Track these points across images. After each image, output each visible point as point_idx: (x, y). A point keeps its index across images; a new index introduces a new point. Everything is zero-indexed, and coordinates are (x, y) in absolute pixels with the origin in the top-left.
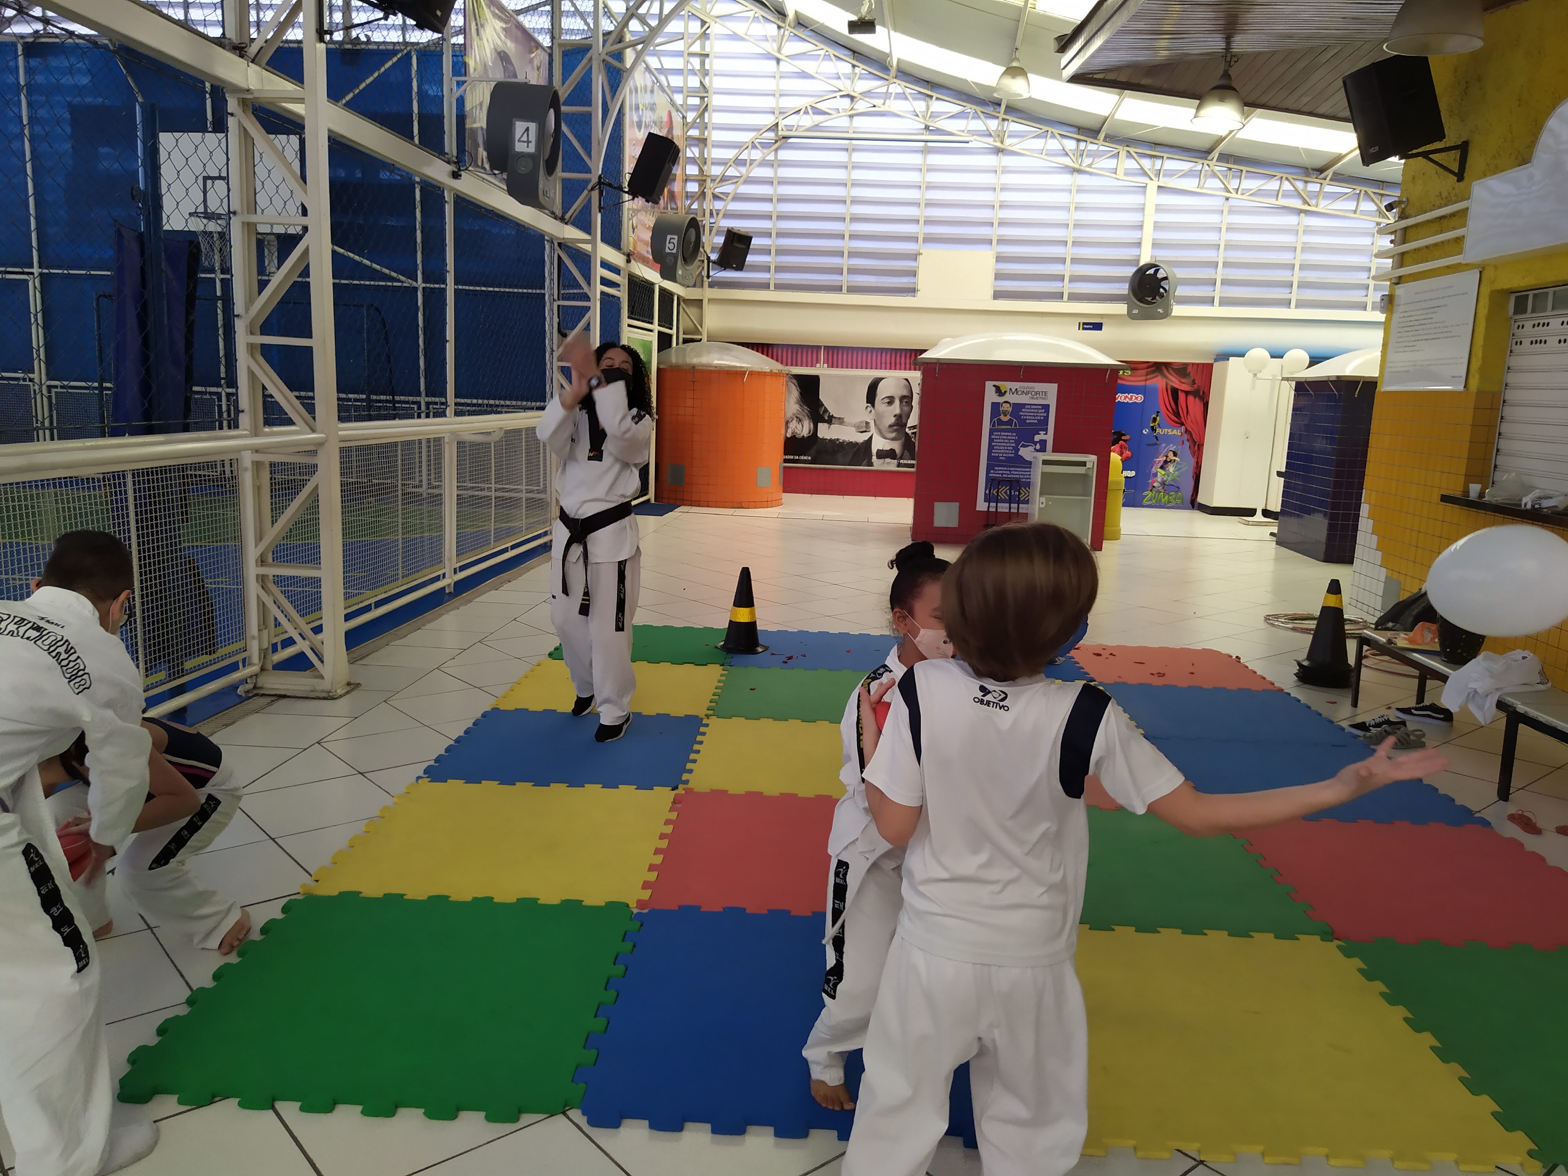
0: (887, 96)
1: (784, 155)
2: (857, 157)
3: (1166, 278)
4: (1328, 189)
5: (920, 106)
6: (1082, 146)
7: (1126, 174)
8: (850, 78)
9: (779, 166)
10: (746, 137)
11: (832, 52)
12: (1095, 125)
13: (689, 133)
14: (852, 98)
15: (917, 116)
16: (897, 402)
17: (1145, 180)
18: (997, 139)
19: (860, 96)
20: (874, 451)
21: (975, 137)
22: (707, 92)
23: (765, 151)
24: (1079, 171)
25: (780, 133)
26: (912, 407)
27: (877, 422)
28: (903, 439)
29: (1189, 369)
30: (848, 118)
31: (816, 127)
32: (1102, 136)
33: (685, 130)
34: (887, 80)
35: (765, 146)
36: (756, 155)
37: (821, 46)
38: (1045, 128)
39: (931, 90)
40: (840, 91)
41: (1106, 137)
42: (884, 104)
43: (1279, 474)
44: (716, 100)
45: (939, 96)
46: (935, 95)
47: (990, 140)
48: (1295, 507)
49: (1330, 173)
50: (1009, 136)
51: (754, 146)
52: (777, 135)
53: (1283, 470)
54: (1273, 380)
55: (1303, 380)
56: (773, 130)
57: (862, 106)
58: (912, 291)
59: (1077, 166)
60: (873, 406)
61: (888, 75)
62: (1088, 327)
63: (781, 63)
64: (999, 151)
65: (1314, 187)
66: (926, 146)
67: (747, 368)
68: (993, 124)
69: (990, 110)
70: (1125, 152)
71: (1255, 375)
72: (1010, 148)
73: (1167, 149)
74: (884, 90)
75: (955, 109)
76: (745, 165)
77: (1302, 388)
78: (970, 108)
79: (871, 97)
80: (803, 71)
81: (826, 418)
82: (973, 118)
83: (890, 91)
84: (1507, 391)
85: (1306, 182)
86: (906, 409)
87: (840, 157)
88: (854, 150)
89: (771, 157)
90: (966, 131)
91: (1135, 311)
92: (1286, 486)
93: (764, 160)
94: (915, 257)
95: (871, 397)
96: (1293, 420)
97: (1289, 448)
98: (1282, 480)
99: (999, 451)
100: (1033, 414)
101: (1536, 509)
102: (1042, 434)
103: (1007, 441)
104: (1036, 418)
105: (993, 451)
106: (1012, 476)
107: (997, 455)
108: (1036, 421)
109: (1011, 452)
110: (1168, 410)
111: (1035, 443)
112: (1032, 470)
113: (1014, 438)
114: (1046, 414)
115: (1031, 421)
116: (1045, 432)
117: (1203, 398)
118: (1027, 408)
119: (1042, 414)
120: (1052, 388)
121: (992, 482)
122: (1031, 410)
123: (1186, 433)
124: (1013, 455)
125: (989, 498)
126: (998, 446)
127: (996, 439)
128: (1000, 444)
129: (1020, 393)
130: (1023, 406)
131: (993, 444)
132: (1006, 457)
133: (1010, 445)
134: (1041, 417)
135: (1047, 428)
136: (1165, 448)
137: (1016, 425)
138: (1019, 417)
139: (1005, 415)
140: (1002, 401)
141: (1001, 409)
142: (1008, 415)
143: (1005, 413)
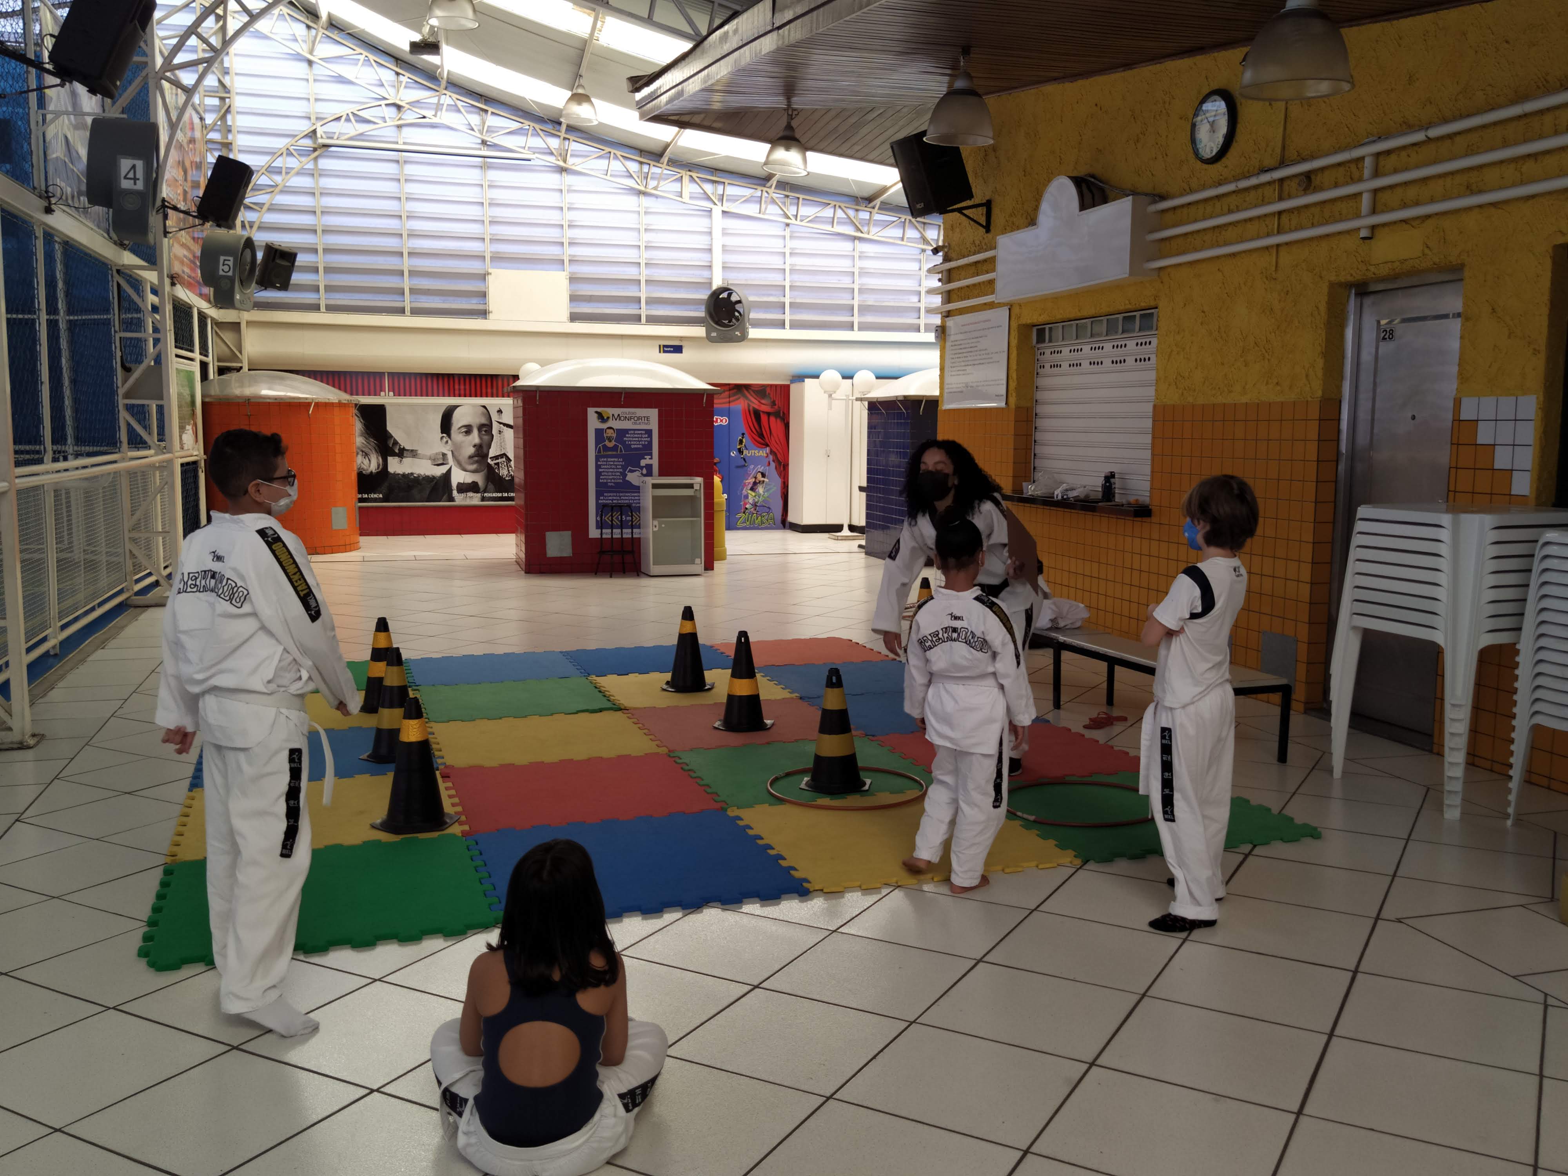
0: (438, 107)
1: (325, 163)
2: (409, 169)
3: (739, 302)
4: (877, 217)
5: (475, 119)
6: (645, 168)
7: (691, 198)
8: (394, 86)
9: (320, 175)
10: (280, 143)
11: (372, 57)
12: (657, 148)
13: (208, 137)
14: (399, 107)
15: (472, 130)
16: (475, 432)
17: (707, 204)
18: (559, 158)
19: (407, 106)
20: (454, 484)
21: (537, 155)
22: (229, 92)
23: (303, 159)
24: (644, 194)
25: (320, 141)
26: (493, 436)
27: (456, 453)
28: (486, 471)
29: (768, 390)
30: (395, 129)
31: (361, 136)
32: (665, 159)
33: (205, 132)
34: (437, 91)
35: (302, 153)
36: (292, 162)
37: (359, 50)
38: (608, 149)
39: (485, 104)
40: (385, 99)
41: (668, 161)
42: (435, 116)
43: (861, 489)
44: (238, 102)
45: (494, 111)
46: (490, 110)
47: (552, 159)
49: (877, 202)
50: (572, 156)
51: (289, 154)
52: (315, 143)
53: (864, 485)
54: (847, 400)
55: (875, 400)
56: (311, 137)
57: (410, 117)
58: (484, 314)
59: (642, 188)
60: (449, 436)
61: (439, 86)
62: (669, 349)
63: (315, 66)
64: (562, 170)
65: (864, 215)
66: (485, 163)
67: (311, 398)
68: (554, 143)
69: (549, 128)
70: (688, 177)
71: (830, 396)
72: (574, 168)
73: (726, 175)
74: (435, 100)
75: (515, 125)
76: (280, 173)
77: (875, 407)
78: (527, 124)
79: (421, 108)
80: (340, 76)
81: (397, 451)
82: (532, 135)
83: (441, 102)
84: (1037, 406)
85: (857, 210)
86: (486, 438)
87: (390, 169)
88: (405, 162)
89: (310, 166)
90: (526, 148)
91: (714, 334)
92: (869, 499)
93: (302, 169)
94: (483, 277)
96: (869, 437)
97: (868, 464)
98: (864, 494)
99: (607, 477)
100: (637, 439)
101: (1065, 499)
102: (645, 459)
103: (614, 467)
104: (641, 443)
105: (601, 477)
106: (622, 502)
107: (605, 481)
108: (641, 446)
109: (618, 477)
110: (752, 431)
111: (642, 468)
112: (641, 494)
113: (621, 463)
114: (649, 439)
115: (636, 446)
116: (648, 457)
117: (784, 419)
118: (631, 434)
119: (645, 439)
120: (653, 413)
121: (602, 509)
122: (635, 436)
123: (771, 454)
124: (621, 481)
125: (601, 525)
126: (606, 472)
127: (603, 465)
128: (607, 470)
129: (622, 418)
130: (625, 431)
131: (600, 470)
132: (614, 483)
133: (618, 470)
134: (643, 443)
135: (651, 453)
136: (754, 470)
137: (621, 451)
138: (623, 443)
139: (610, 441)
140: (606, 428)
141: (605, 435)
142: (613, 441)
143: (610, 439)
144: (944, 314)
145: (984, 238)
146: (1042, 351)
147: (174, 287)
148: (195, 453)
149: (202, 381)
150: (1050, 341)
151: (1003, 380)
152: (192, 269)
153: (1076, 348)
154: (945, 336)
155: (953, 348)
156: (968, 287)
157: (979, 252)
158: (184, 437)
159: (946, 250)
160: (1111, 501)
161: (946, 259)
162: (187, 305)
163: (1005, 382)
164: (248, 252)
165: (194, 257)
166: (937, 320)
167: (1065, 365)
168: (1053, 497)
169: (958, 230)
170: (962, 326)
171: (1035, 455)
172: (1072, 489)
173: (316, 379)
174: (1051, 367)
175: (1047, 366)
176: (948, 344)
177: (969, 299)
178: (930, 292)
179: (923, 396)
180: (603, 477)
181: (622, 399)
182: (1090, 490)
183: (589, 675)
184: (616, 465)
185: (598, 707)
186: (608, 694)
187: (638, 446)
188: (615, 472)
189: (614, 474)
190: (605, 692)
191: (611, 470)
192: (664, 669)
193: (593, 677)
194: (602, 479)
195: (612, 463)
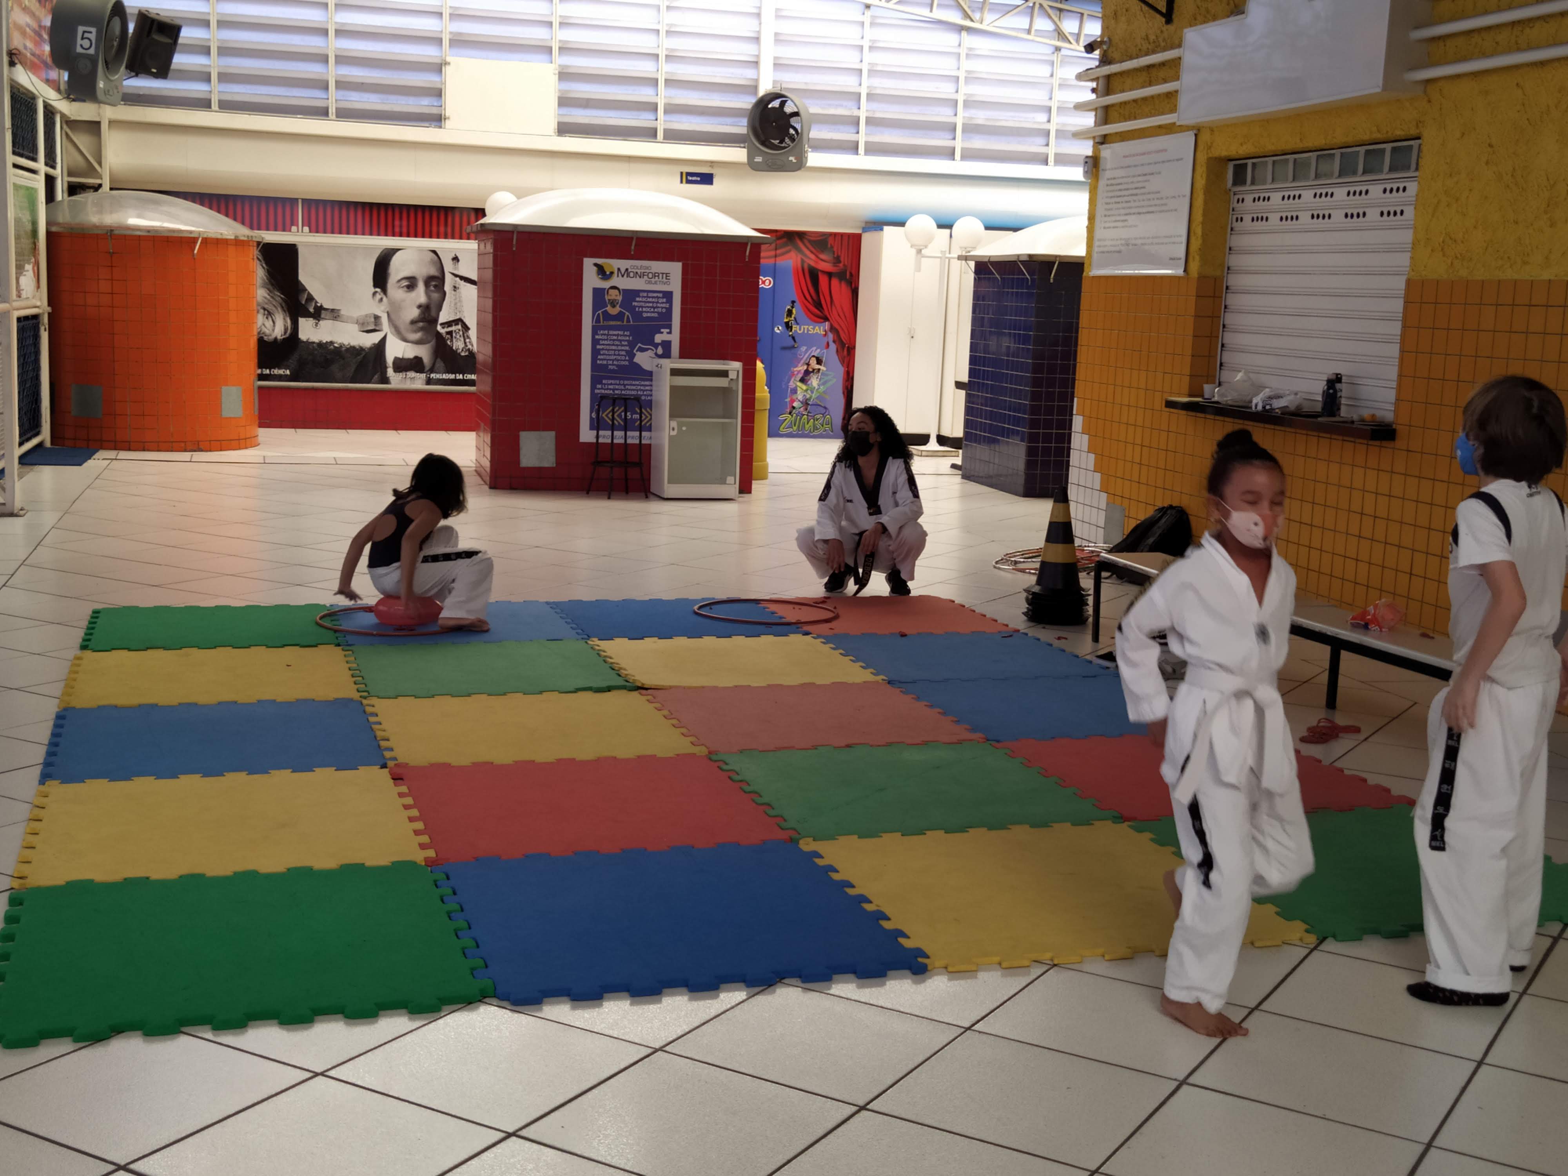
16: (421, 287)
20: (389, 359)
26: (445, 292)
27: (393, 316)
43: (962, 386)
48: (983, 427)
53: (965, 378)
58: (437, 120)
60: (384, 291)
62: (693, 178)
67: (200, 233)
71: (919, 251)
81: (312, 310)
84: (1229, 275)
86: (436, 296)
91: (758, 159)
94: (439, 69)
95: (380, 277)
96: (974, 312)
97: (971, 351)
98: (962, 393)
99: (608, 357)
100: (651, 305)
101: (1267, 411)
102: (665, 333)
103: (617, 343)
104: (656, 310)
105: (599, 357)
106: (628, 392)
107: (605, 362)
108: (656, 315)
109: (623, 358)
110: (806, 299)
111: (656, 346)
112: (654, 383)
113: (628, 338)
114: (667, 306)
115: (649, 315)
116: (668, 330)
117: (851, 283)
118: (643, 297)
119: (663, 305)
120: (675, 269)
121: (599, 402)
122: (649, 300)
123: (831, 331)
124: (627, 363)
125: (597, 425)
126: (606, 350)
127: (602, 340)
128: (608, 347)
129: (632, 274)
130: (634, 293)
131: (598, 347)
132: (617, 366)
133: (623, 348)
134: (660, 310)
135: (671, 325)
136: (807, 353)
137: (628, 321)
138: (632, 310)
139: (614, 306)
140: (608, 287)
141: (607, 298)
142: (618, 306)
143: (613, 304)
144: (1097, 141)
145: (1162, 32)
146: (1241, 197)
147: (13, 68)
148: (38, 304)
149: (47, 203)
150: (1253, 183)
151: (1180, 236)
152: (37, 44)
153: (1292, 194)
154: (1098, 171)
155: (1109, 188)
156: (1135, 101)
157: (1154, 52)
158: (23, 280)
159: (1105, 47)
160: (1334, 416)
161: (1105, 60)
162: (31, 95)
163: (1184, 239)
164: (117, 21)
165: (40, 26)
166: (1086, 149)
167: (1274, 218)
168: (1251, 408)
169: (1123, 19)
170: (1124, 157)
171: (1223, 345)
172: (1279, 397)
173: (202, 204)
174: (1253, 220)
175: (1247, 218)
176: (1102, 183)
177: (1135, 118)
178: (1080, 107)
179: (1056, 256)
180: (602, 357)
181: (633, 247)
182: (1305, 399)
183: (589, 637)
184: (621, 341)
185: (604, 684)
186: (616, 667)
187: (653, 315)
188: (619, 350)
189: (617, 353)
190: (612, 663)
191: (614, 348)
192: (694, 633)
193: (595, 641)
194: (600, 360)
195: (615, 338)
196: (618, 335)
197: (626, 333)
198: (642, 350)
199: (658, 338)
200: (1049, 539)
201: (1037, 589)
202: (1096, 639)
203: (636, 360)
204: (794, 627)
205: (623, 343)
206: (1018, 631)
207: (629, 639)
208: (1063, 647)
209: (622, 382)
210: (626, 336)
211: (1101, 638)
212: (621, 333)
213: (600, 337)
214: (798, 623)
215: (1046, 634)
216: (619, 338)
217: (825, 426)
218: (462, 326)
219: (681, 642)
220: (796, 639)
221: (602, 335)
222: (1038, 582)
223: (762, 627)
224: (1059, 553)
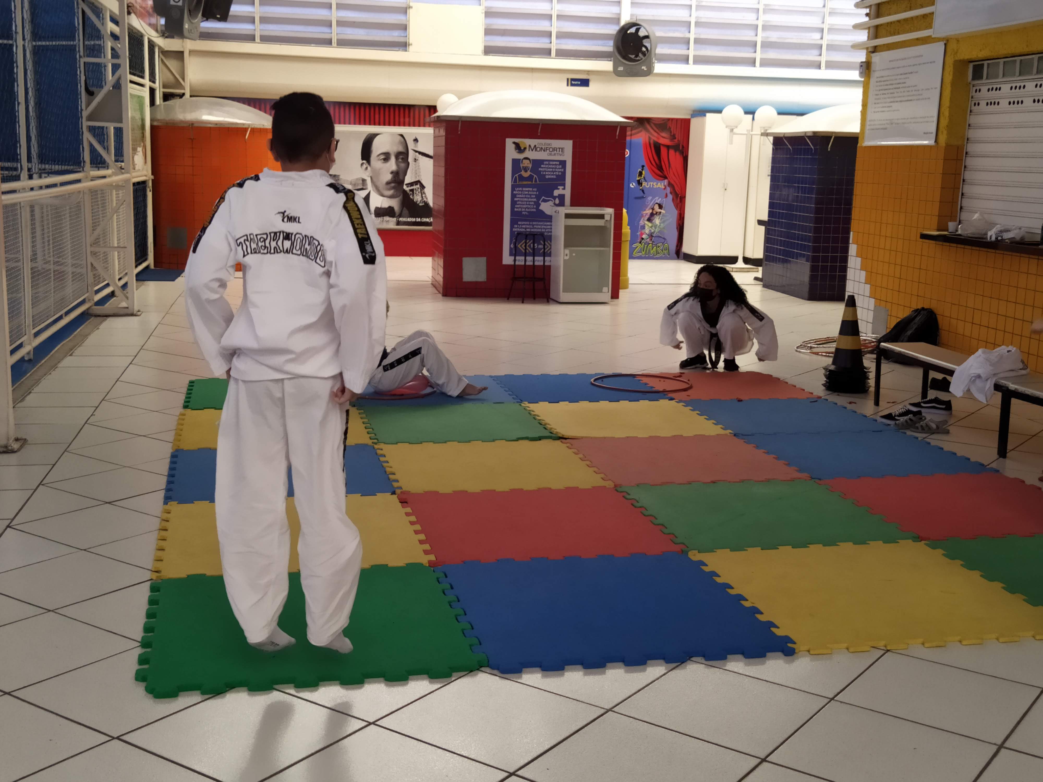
16: (393, 159)
20: (372, 209)
27: (374, 179)
28: (401, 196)
29: (669, 124)
43: (762, 223)
48: (779, 252)
53: (765, 217)
54: (748, 135)
58: (404, 45)
60: (369, 162)
67: (249, 125)
71: (732, 130)
84: (970, 144)
86: (402, 165)
91: (620, 68)
92: (767, 234)
94: (405, 12)
95: (366, 153)
96: (772, 171)
97: (770, 199)
98: (763, 228)
99: (522, 206)
100: (551, 170)
101: (999, 241)
102: (561, 189)
103: (529, 196)
104: (555, 173)
105: (516, 206)
106: (535, 230)
107: (520, 210)
108: (555, 177)
109: (532, 207)
110: (652, 164)
111: (555, 198)
112: (553, 223)
113: (535, 193)
114: (563, 170)
115: (550, 177)
116: (563, 187)
117: (683, 153)
118: (546, 164)
119: (559, 170)
120: (567, 145)
121: (516, 237)
122: (550, 166)
123: (669, 186)
124: (535, 210)
125: (514, 252)
126: (521, 201)
127: (518, 194)
128: (522, 199)
129: (538, 149)
130: (541, 162)
131: (516, 199)
132: (528, 212)
133: (532, 200)
134: (557, 173)
135: (565, 183)
136: (652, 201)
137: (536, 181)
138: (538, 173)
139: (526, 171)
140: (522, 158)
141: (521, 165)
142: (529, 171)
143: (526, 169)
144: (869, 51)
146: (978, 88)
147: (130, 17)
148: (144, 174)
149: (151, 106)
150: (987, 78)
151: (932, 117)
153: (1018, 85)
154: (869, 72)
155: (878, 84)
156: (899, 21)
158: (136, 158)
162: (140, 35)
163: (935, 119)
166: (861, 56)
167: (1004, 103)
168: (985, 238)
171: (962, 195)
172: (1007, 231)
173: (255, 107)
174: (987, 104)
175: (983, 103)
176: (873, 80)
177: (899, 34)
178: (857, 27)
179: (832, 133)
180: (518, 206)
181: (539, 131)
182: (1027, 232)
183: (522, 401)
184: (531, 195)
185: (537, 435)
186: (543, 422)
187: (552, 177)
188: (529, 201)
189: (528, 203)
190: (540, 420)
191: (526, 199)
192: (593, 399)
193: (526, 404)
194: (517, 208)
195: (527, 193)
196: (529, 191)
197: (534, 189)
198: (545, 201)
199: (556, 193)
200: (841, 333)
201: (832, 368)
202: (877, 403)
203: (541, 208)
204: (661, 394)
205: (532, 196)
206: (821, 397)
207: (549, 403)
208: (854, 409)
209: (531, 223)
210: (534, 192)
211: (881, 403)
212: (531, 189)
213: (517, 192)
214: (664, 391)
215: (841, 400)
216: (530, 193)
217: (664, 251)
218: (420, 186)
219: (584, 404)
220: (664, 403)
221: (518, 191)
222: (834, 363)
223: (640, 394)
224: (848, 343)
